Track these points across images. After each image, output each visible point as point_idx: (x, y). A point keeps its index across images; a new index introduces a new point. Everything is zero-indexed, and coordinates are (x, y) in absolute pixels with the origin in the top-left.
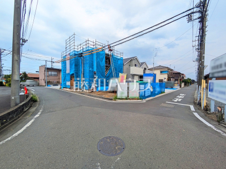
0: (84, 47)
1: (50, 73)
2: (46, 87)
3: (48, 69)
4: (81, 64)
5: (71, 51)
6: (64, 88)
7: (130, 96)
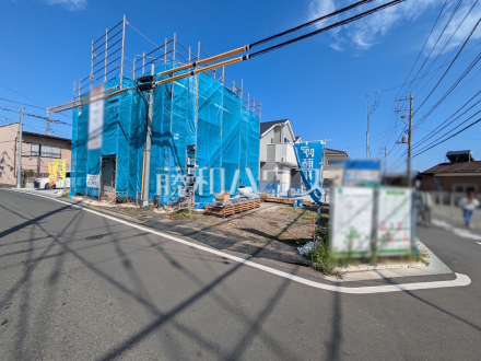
2: (18, 189)
5: (111, 77)
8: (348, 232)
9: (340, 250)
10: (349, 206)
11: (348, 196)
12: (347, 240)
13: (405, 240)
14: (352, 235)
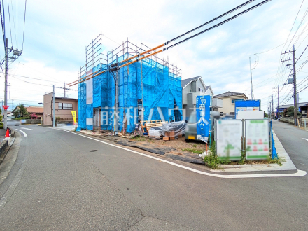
0: (120, 55)
1: (60, 105)
2: (54, 127)
3: (56, 98)
4: (113, 86)
5: (95, 65)
6: (82, 129)
7: (249, 154)
8: (226, 145)
9: (222, 156)
10: (226, 131)
11: (225, 125)
12: (226, 150)
13: (266, 150)
14: (229, 147)
